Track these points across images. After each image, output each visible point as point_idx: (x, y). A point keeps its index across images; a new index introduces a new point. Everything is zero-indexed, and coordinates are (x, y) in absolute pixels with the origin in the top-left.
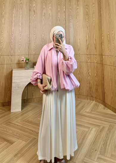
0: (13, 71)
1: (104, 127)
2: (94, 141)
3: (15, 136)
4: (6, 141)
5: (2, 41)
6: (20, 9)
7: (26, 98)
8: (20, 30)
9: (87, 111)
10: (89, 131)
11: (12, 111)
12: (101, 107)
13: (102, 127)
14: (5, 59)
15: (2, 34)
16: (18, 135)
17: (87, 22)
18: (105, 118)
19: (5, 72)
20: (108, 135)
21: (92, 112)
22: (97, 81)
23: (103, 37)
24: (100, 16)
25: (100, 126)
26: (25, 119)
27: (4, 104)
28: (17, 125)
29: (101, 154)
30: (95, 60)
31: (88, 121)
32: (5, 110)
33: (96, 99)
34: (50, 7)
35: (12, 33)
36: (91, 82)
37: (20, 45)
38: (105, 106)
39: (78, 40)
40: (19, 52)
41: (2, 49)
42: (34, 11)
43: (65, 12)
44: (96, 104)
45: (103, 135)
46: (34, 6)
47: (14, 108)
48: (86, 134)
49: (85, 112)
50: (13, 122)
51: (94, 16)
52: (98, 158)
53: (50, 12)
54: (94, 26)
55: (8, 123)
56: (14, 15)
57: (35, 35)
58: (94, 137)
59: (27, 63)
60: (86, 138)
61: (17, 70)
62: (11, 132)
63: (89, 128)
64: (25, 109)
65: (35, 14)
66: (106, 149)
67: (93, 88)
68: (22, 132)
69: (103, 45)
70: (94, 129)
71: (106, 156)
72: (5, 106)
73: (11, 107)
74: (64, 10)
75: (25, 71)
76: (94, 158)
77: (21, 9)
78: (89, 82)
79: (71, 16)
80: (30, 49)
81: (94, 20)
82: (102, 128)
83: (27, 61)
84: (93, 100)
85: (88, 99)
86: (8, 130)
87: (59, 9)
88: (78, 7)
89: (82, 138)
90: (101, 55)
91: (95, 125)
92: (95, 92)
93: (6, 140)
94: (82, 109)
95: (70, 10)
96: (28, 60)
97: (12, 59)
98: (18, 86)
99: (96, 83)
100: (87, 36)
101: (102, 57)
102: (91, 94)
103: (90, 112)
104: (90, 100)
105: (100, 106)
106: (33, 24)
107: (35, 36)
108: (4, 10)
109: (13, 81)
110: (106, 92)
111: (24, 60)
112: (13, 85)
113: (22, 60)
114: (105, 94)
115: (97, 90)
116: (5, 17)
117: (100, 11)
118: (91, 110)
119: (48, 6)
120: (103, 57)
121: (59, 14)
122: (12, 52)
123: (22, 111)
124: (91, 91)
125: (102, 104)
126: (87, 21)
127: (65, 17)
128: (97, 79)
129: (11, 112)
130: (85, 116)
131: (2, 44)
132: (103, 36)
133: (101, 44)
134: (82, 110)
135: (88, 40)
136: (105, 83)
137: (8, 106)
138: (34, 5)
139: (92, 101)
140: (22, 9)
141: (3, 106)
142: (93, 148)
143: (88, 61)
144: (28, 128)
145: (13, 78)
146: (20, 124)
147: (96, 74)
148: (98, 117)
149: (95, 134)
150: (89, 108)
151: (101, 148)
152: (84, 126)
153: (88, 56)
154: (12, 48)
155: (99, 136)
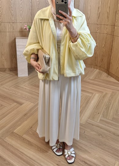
0: (17, 40)
1: (106, 94)
2: (97, 105)
3: (24, 98)
4: (16, 103)
9: (91, 78)
10: (92, 97)
11: (19, 76)
12: (105, 75)
13: (104, 93)
14: (6, 27)
16: (26, 97)
18: (108, 86)
19: (8, 40)
20: (110, 100)
21: (96, 80)
22: (104, 52)
25: (103, 92)
26: (32, 83)
27: (11, 69)
28: (25, 89)
29: (103, 117)
30: (105, 31)
31: (91, 88)
32: (12, 75)
33: (100, 68)
36: (97, 52)
37: (21, 11)
38: (108, 74)
39: (89, 7)
40: (21, 19)
44: (99, 73)
45: (105, 101)
47: (21, 73)
48: (89, 99)
49: (89, 79)
50: (21, 86)
52: (101, 120)
55: (17, 86)
58: (97, 101)
60: (89, 102)
61: (20, 39)
62: (19, 94)
63: (92, 93)
66: (108, 113)
67: (98, 58)
68: (30, 95)
70: (97, 95)
71: (108, 119)
72: (12, 71)
73: (17, 72)
76: (97, 120)
84: (97, 69)
85: (91, 67)
86: (16, 93)
89: (86, 102)
90: (114, 26)
91: (98, 91)
92: (100, 62)
93: (15, 101)
99: (102, 53)
102: (95, 63)
103: (93, 79)
104: (94, 68)
109: (17, 49)
110: (112, 63)
111: (27, 28)
112: (18, 53)
113: (25, 28)
115: (102, 60)
123: (29, 76)
124: (96, 60)
128: (104, 50)
130: (89, 83)
131: (1, 9)
135: (100, 8)
139: (95, 69)
141: (10, 71)
142: (96, 111)
143: (97, 32)
144: (35, 91)
145: (17, 47)
146: (27, 87)
147: (104, 45)
148: (101, 84)
149: (98, 99)
150: (93, 76)
151: (104, 111)
152: (88, 92)
153: (98, 26)
154: (13, 15)
155: (102, 101)
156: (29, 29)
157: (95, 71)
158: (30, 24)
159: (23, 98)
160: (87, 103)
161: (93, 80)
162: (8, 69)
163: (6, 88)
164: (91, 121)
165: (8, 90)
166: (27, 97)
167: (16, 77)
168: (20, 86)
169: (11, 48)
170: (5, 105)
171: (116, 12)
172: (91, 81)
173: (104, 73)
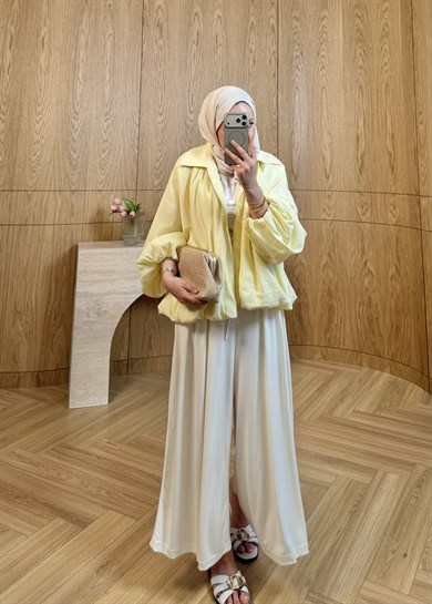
0: (80, 252)
1: (429, 471)
2: (394, 520)
3: (93, 495)
4: (62, 517)
5: (37, 138)
6: (105, 18)
7: (123, 356)
8: (107, 96)
9: (362, 409)
10: (374, 485)
11: (74, 403)
12: (415, 394)
13: (421, 469)
14: (46, 207)
15: (39, 109)
16: (103, 493)
17: (361, 67)
19: (48, 254)
21: (382, 414)
22: (398, 297)
23: (421, 127)
24: (411, 46)
25: (414, 465)
26: (124, 435)
27: (42, 377)
28: (99, 457)
29: (424, 570)
30: (390, 215)
31: (366, 448)
32: (46, 401)
33: (395, 364)
34: (219, 12)
35: (77, 108)
37: (104, 152)
38: (429, 392)
39: (325, 136)
40: (102, 177)
41: (39, 168)
42: (159, 25)
43: (275, 30)
44: (394, 385)
45: (427, 500)
46: (160, 7)
47: (82, 392)
48: (363, 496)
49: (356, 411)
50: (82, 447)
51: (386, 46)
53: (217, 29)
54: (387, 85)
55: (62, 448)
56: (82, 40)
57: (161, 114)
58: (394, 505)
59: (131, 221)
61: (94, 247)
62: (75, 481)
63: (373, 472)
64: (121, 397)
65: (161, 37)
67: (381, 320)
68: (120, 484)
69: (423, 156)
70: (392, 478)
72: (44, 384)
73: (67, 388)
74: (273, 21)
75: (125, 249)
77: (109, 19)
78: (366, 299)
79: (297, 47)
80: (141, 167)
81: (386, 60)
82: (424, 474)
83: (133, 213)
84: (382, 369)
85: (361, 364)
86: (63, 476)
87: (252, 19)
88: (325, 13)
89: (349, 508)
90: (416, 196)
91: (395, 460)
92: (389, 339)
93: (60, 511)
94: (342, 401)
95: (295, 23)
96: (137, 209)
97: (72, 206)
98: (97, 307)
99: (393, 301)
100: (361, 122)
101: (419, 203)
102: (374, 345)
103: (371, 412)
104: (371, 366)
105: (411, 391)
106: (153, 72)
107: (160, 119)
108: (48, 21)
109: (79, 288)
111: (122, 208)
112: (80, 304)
113: (114, 208)
115: (398, 328)
116: (49, 44)
117: (409, 29)
118: (375, 407)
119: (210, 7)
120: (424, 202)
121: (253, 37)
122: (75, 179)
123: (113, 403)
124: (373, 332)
125: (419, 383)
126: (360, 63)
127: (275, 48)
128: (398, 286)
129: (71, 407)
130: (355, 427)
131: (38, 146)
132: (421, 123)
133: (416, 152)
134: (342, 407)
135: (362, 138)
136: (429, 303)
137: (56, 385)
138: (160, 2)
139: (377, 372)
140: (112, 18)
141: (39, 384)
142: (395, 546)
143: (364, 218)
144: (140, 468)
145: (79, 277)
146: (107, 452)
147: (394, 267)
148: (406, 432)
149: (399, 494)
150: (370, 399)
151: (426, 547)
152: (355, 467)
153: (364, 199)
154: (76, 165)
155: (413, 501)
156: (128, 212)
157: (378, 377)
158: (131, 196)
159: (90, 497)
160: (354, 513)
161: (371, 415)
162: (29, 375)
163: (20, 457)
164: (375, 587)
165: (31, 463)
166: (108, 493)
167: (59, 409)
168: (78, 447)
169: (53, 287)
170: (19, 530)
171: (416, 150)
172: (364, 422)
173: (412, 384)
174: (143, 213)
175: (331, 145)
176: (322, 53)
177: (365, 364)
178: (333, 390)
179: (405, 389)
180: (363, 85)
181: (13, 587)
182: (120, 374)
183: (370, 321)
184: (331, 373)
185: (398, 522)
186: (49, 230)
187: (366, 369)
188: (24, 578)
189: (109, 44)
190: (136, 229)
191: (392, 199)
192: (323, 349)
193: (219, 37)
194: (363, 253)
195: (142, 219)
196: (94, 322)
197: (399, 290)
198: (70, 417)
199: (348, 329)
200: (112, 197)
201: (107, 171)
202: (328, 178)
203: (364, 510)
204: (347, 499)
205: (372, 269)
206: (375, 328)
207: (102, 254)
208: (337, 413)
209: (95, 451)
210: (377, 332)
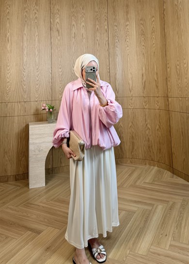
0: (30, 127)
1: (174, 203)
3: (42, 222)
4: (30, 231)
5: (8, 80)
6: (34, 28)
7: (50, 167)
8: (37, 61)
9: (147, 182)
10: (153, 210)
11: (31, 186)
13: (171, 203)
14: (14, 108)
15: (8, 68)
16: (46, 220)
17: (143, 46)
19: (16, 127)
20: (181, 213)
21: (155, 183)
22: (160, 137)
23: (169, 70)
24: (164, 36)
25: (168, 201)
26: (52, 198)
27: (17, 177)
28: (43, 207)
29: (174, 240)
30: (156, 105)
31: (149, 196)
32: (20, 186)
33: (159, 163)
34: (83, 24)
35: (25, 67)
36: (150, 138)
37: (37, 85)
38: (173, 173)
39: (129, 75)
40: (37, 96)
41: (10, 93)
42: (58, 30)
43: (107, 31)
44: (159, 171)
45: (174, 214)
46: (58, 22)
47: (34, 182)
48: (149, 214)
49: (145, 183)
50: (36, 203)
51: (154, 36)
52: (171, 245)
53: (83, 31)
54: (154, 53)
55: (29, 204)
56: (25, 38)
57: (60, 68)
58: (161, 217)
59: (51, 113)
61: (35, 124)
62: (34, 216)
63: (152, 205)
64: (50, 183)
67: (153, 147)
68: (52, 216)
69: (169, 81)
70: (160, 207)
72: (18, 180)
73: (28, 181)
74: (106, 27)
75: (49, 125)
77: (36, 28)
78: (147, 139)
79: (116, 38)
80: (53, 90)
81: (154, 42)
82: (172, 205)
83: (51, 110)
84: (154, 166)
86: (29, 215)
87: (97, 26)
88: (128, 23)
90: (167, 97)
91: (161, 200)
92: (157, 154)
93: (29, 228)
94: (139, 179)
95: (115, 28)
96: (53, 108)
97: (25, 108)
98: (38, 148)
99: (158, 139)
100: (144, 68)
101: (168, 100)
102: (150, 156)
103: (151, 182)
104: (150, 164)
105: (166, 173)
106: (56, 51)
107: (60, 70)
108: (10, 31)
109: (31, 141)
110: (175, 153)
111: (46, 108)
112: (31, 147)
113: (43, 108)
114: (174, 156)
115: (160, 150)
116: (11, 40)
117: (163, 28)
118: (152, 180)
119: (79, 22)
120: (170, 99)
121: (98, 34)
122: (25, 97)
123: (47, 185)
124: (150, 151)
125: (169, 170)
126: (143, 44)
127: (107, 39)
128: (160, 133)
129: (30, 188)
130: (145, 188)
131: (9, 84)
132: (169, 68)
133: (166, 80)
134: (139, 181)
135: (144, 75)
136: (172, 139)
137: (23, 179)
138: (58, 20)
139: (152, 167)
140: (37, 28)
141: (16, 180)
142: (162, 232)
143: (146, 107)
144: (60, 210)
145: (30, 137)
146: (46, 204)
147: (158, 126)
148: (164, 189)
149: (163, 212)
150: (150, 178)
151: (174, 231)
152: (145, 204)
153: (146, 99)
154: (26, 91)
155: (168, 215)
156: (49, 110)
157: (153, 169)
158: (50, 103)
160: (146, 221)
161: (151, 183)
162: (12, 176)
163: (11, 209)
165: (16, 211)
166: (48, 220)
167: (26, 189)
169: (19, 141)
170: (13, 237)
171: (167, 78)
172: (148, 186)
173: (166, 171)
174: (55, 110)
175: (132, 78)
176: (127, 40)
177: (147, 164)
178: (135, 175)
179: (164, 173)
180: (144, 53)
181: (12, 259)
182: (49, 174)
183: (149, 147)
184: (134, 168)
185: (163, 223)
186: (16, 118)
187: (148, 166)
188: (17, 255)
189: (36, 39)
190: (53, 116)
191: (157, 99)
192: (131, 159)
193: (84, 35)
194: (146, 121)
195: (55, 112)
196: (38, 154)
197: (160, 135)
198: (30, 192)
199: (140, 151)
200: (42, 103)
201: (39, 93)
202: (131, 92)
203: (150, 219)
204: (143, 216)
205: (149, 127)
206: (151, 150)
207: (39, 127)
208: (137, 184)
209: (41, 204)
210: (152, 152)
